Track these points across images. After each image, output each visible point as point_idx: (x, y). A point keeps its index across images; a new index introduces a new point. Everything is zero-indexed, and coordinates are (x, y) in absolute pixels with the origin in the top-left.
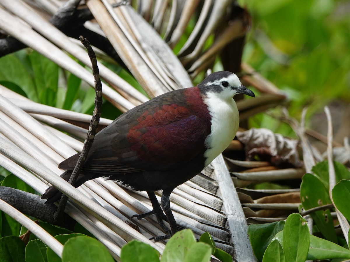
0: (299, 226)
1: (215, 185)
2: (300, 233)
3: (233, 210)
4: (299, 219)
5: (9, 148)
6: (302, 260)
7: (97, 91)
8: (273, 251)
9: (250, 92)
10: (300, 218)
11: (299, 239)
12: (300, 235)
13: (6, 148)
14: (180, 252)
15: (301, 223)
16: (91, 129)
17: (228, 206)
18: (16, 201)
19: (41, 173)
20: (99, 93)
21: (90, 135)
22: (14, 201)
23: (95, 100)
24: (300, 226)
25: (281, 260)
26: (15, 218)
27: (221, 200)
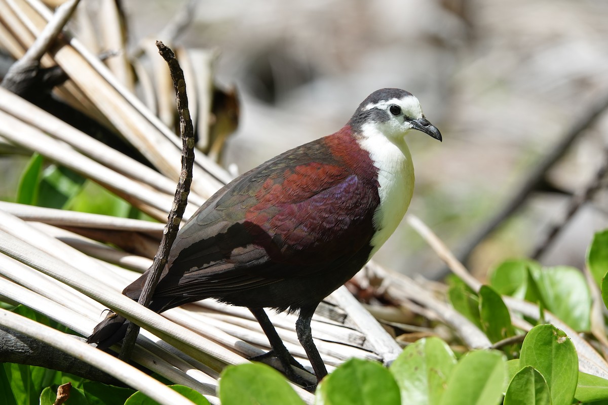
0: (551, 345)
1: (341, 312)
2: (553, 356)
3: (388, 347)
4: (552, 333)
5: (31, 253)
6: (565, 402)
7: (187, 139)
8: (522, 387)
9: (435, 131)
10: (553, 331)
11: (553, 367)
12: (554, 360)
13: (26, 254)
14: (419, 379)
15: (556, 339)
16: (177, 207)
17: (376, 341)
18: (41, 347)
19: (92, 291)
20: (189, 142)
21: (174, 217)
22: (38, 348)
23: (183, 155)
24: (554, 344)
25: (537, 401)
26: (82, 356)
27: (361, 333)
